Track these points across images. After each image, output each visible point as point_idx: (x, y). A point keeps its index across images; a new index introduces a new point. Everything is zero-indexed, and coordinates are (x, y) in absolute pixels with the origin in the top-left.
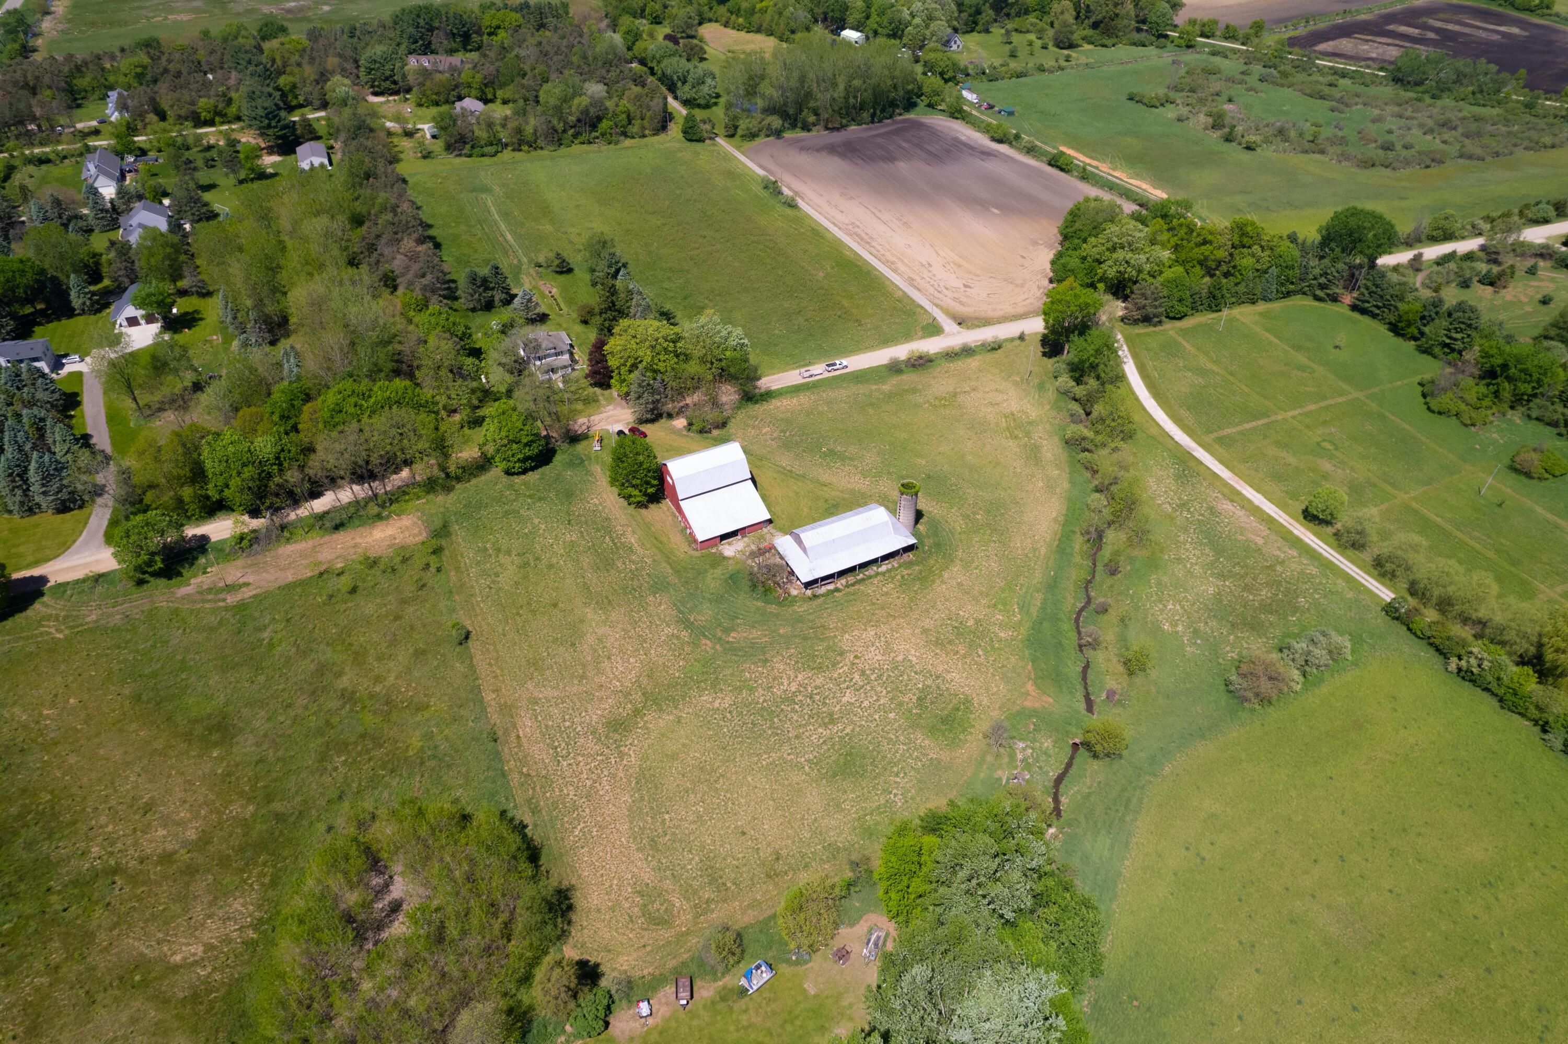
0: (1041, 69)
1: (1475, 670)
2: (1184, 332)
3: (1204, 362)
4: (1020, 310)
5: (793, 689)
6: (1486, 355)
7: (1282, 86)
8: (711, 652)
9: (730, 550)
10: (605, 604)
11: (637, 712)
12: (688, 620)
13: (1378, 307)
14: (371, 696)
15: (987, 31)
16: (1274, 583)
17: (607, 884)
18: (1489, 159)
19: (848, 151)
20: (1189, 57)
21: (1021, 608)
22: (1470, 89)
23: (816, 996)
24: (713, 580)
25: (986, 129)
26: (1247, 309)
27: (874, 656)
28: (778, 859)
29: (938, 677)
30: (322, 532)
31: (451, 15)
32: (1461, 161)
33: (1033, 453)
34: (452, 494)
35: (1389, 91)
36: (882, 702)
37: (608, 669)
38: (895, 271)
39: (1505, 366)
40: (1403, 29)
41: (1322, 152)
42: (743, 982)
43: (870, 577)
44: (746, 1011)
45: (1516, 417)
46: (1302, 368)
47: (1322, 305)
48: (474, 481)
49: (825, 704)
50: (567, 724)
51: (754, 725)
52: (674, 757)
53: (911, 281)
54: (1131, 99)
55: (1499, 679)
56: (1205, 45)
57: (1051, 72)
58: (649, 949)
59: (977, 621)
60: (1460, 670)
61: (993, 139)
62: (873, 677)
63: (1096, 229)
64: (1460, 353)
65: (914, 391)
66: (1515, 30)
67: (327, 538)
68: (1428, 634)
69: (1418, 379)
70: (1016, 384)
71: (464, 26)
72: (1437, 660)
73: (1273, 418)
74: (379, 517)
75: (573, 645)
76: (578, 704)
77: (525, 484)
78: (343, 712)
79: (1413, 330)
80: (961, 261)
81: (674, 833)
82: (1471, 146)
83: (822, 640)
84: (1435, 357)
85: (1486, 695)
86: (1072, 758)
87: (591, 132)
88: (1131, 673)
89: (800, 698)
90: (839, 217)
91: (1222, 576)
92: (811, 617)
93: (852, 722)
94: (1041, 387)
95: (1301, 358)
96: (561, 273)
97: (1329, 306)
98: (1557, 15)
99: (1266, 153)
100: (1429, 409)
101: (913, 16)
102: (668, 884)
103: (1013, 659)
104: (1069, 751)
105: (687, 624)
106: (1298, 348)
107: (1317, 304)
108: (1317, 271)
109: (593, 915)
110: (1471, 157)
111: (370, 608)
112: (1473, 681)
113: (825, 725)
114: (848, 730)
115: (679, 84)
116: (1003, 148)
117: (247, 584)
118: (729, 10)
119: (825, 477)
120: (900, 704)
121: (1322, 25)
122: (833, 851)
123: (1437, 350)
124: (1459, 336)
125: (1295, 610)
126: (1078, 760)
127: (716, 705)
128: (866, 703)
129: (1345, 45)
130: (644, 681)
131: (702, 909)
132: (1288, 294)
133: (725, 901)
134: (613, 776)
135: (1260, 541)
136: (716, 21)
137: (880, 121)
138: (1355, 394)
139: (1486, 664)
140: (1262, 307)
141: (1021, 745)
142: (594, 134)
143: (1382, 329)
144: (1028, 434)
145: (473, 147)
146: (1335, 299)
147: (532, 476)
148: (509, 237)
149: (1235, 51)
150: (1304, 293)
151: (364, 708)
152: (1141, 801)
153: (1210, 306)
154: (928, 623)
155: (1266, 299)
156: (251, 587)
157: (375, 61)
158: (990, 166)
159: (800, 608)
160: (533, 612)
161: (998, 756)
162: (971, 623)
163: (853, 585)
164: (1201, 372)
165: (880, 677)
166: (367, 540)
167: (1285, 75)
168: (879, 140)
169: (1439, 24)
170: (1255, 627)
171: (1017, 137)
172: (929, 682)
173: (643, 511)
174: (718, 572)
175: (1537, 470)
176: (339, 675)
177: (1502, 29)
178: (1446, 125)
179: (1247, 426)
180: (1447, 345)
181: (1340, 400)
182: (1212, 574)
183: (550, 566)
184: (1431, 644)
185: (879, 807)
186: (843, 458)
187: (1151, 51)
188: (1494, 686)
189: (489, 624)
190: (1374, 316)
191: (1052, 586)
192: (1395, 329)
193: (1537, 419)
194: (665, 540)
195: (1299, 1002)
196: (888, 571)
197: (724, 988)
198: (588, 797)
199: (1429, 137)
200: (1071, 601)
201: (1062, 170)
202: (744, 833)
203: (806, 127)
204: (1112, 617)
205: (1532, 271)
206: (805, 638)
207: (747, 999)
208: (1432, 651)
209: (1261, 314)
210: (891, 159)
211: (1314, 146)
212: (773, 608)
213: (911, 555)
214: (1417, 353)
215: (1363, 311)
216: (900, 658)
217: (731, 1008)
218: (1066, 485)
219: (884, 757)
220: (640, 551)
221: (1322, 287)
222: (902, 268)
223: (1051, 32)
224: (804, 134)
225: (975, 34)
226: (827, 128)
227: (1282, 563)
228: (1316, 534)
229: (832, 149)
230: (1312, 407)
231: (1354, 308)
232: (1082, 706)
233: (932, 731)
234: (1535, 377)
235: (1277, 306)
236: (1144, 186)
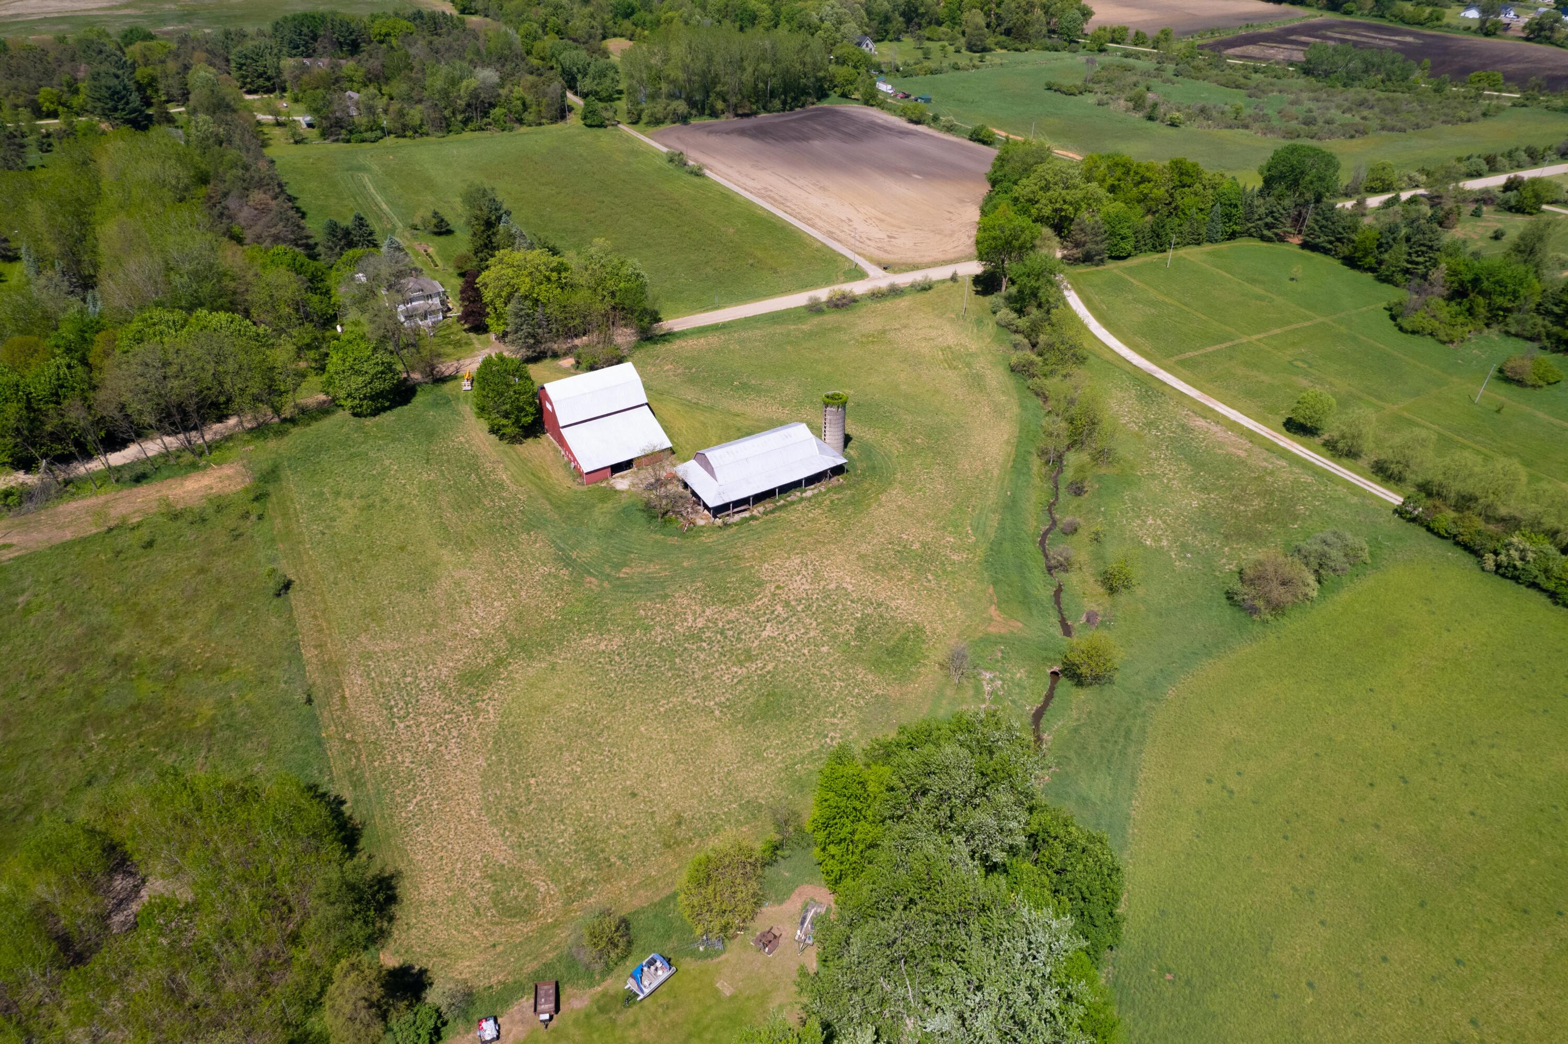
0: (956, 68)
1: (1519, 564)
2: (1130, 270)
3: (1153, 294)
4: (951, 255)
5: (700, 625)
6: (1454, 273)
7: (1197, 78)
8: (598, 590)
9: (622, 482)
10: (464, 543)
11: (499, 662)
12: (569, 557)
13: (1331, 242)
14: (154, 660)
15: (898, 40)
16: (1267, 493)
17: (448, 870)
18: (1410, 131)
19: (760, 133)
20: (1102, 58)
21: (975, 529)
22: (1379, 77)
23: (732, 998)
24: (601, 515)
25: (903, 113)
26: (1195, 249)
27: (800, 585)
28: (679, 824)
29: (880, 605)
30: (119, 486)
31: (337, 24)
32: (1384, 133)
33: (976, 382)
34: (286, 439)
35: (1302, 81)
36: (812, 634)
37: (466, 616)
38: (813, 226)
39: (1476, 281)
40: (1304, 39)
41: (1246, 127)
42: (631, 984)
43: (792, 503)
44: (635, 1024)
45: (1493, 333)
46: (1259, 298)
47: (1271, 245)
48: (315, 426)
49: (739, 640)
50: (409, 679)
51: (649, 666)
52: (544, 709)
53: (830, 234)
54: (1050, 89)
55: (1546, 571)
56: (1116, 50)
57: (964, 69)
58: (500, 949)
59: (924, 545)
60: (1498, 566)
61: (911, 121)
62: (799, 609)
63: (1027, 170)
64: (1424, 277)
65: (838, 329)
66: (1409, 39)
67: (125, 492)
68: (1454, 531)
69: (1384, 304)
70: (952, 321)
71: (351, 34)
72: (1468, 560)
73: (1236, 342)
74: (194, 466)
75: (423, 590)
76: (424, 657)
77: (377, 426)
78: (113, 681)
79: (1370, 260)
80: (883, 217)
81: (541, 801)
82: (1390, 121)
83: (736, 571)
84: (1397, 285)
85: (1532, 592)
86: (1052, 689)
87: (482, 117)
88: (1112, 590)
89: (708, 634)
90: (750, 183)
91: (1204, 489)
92: (721, 548)
93: (775, 657)
94: (979, 322)
95: (1258, 290)
96: (439, 234)
97: (1277, 247)
98: (1448, 26)
99: (1192, 128)
100: (1401, 329)
101: (822, 20)
102: (531, 864)
103: (970, 583)
104: (1048, 681)
105: (568, 562)
106: (1253, 281)
107: (1265, 244)
108: (1262, 210)
109: (426, 910)
110: (1392, 129)
111: (168, 564)
112: (1516, 579)
113: (741, 664)
114: (770, 667)
115: (579, 77)
116: (919, 128)
117: (10, 546)
118: (633, 24)
119: (737, 407)
120: (835, 637)
121: (1228, 36)
122: (753, 809)
123: (1399, 277)
124: (1421, 259)
125: (1296, 518)
126: (1059, 691)
127: (602, 647)
128: (792, 637)
129: (1252, 50)
130: (510, 626)
131: (573, 894)
132: (1233, 236)
133: (607, 880)
134: (465, 737)
135: (1243, 454)
137: (791, 109)
138: (1320, 319)
139: (1530, 556)
140: (1207, 247)
141: (988, 675)
142: (486, 120)
143: (1336, 263)
144: (968, 365)
145: (351, 132)
146: (1282, 239)
147: (387, 418)
148: (384, 206)
149: (1146, 54)
150: (1251, 235)
151: (140, 675)
152: (1143, 730)
153: (1154, 247)
154: (864, 548)
155: (1211, 240)
156: (14, 549)
158: (908, 142)
159: (707, 539)
160: (375, 557)
161: (959, 687)
162: (916, 546)
163: (772, 512)
164: (1153, 304)
165: (808, 607)
166: (175, 492)
167: (1198, 69)
168: (793, 124)
169: (1338, 35)
170: (1252, 537)
171: (935, 119)
172: (869, 611)
173: (518, 446)
174: (608, 506)
175: (1530, 378)
176: (116, 638)
177: (1397, 38)
178: (1362, 105)
179: (1210, 349)
180: (1406, 271)
181: (1306, 324)
182: (1194, 488)
183: (401, 507)
184: (1457, 543)
185: (812, 754)
186: (758, 391)
187: (1065, 55)
188: (1541, 580)
189: (317, 573)
190: (1326, 252)
191: (1011, 506)
192: (1351, 262)
193: (1517, 335)
194: (543, 475)
196: (814, 496)
197: (604, 995)
198: (430, 763)
199: (1348, 116)
200: (1034, 523)
201: (984, 143)
202: (634, 795)
203: (714, 114)
204: (1084, 535)
205: (1476, 214)
206: (715, 570)
207: (636, 1008)
208: (1459, 551)
209: (1208, 253)
210: (806, 138)
211: (1238, 121)
212: (675, 540)
213: (840, 479)
214: (1377, 283)
215: (1314, 248)
216: (832, 586)
217: (613, 1022)
218: (1016, 410)
219: (816, 697)
220: (513, 488)
221: (1269, 226)
222: (820, 223)
223: (963, 40)
224: (713, 121)
225: (886, 43)
226: (737, 115)
227: (1272, 473)
228: (1303, 445)
229: (742, 132)
230: (1278, 331)
231: (1304, 245)
232: (1058, 631)
233: (876, 664)
234: (1510, 288)
235: (1225, 246)
236: (1071, 155)
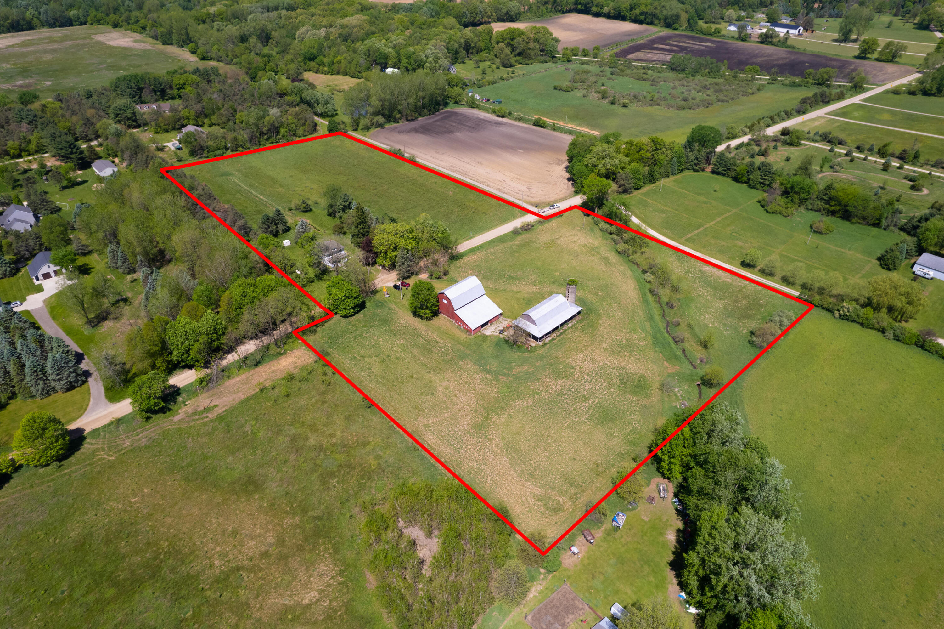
0: (502, 79)
1: (848, 314)
2: (644, 194)
3: (660, 206)
4: (562, 196)
5: (559, 389)
6: (782, 184)
7: (623, 76)
8: (508, 381)
9: (488, 331)
10: (438, 370)
11: (486, 418)
12: (486, 369)
13: (725, 171)
14: (334, 445)
15: (463, 62)
16: (746, 297)
17: (520, 501)
18: (730, 101)
19: (425, 130)
20: (571, 66)
21: (643, 330)
22: (707, 71)
23: (649, 521)
24: (488, 348)
25: (494, 112)
26: (667, 180)
27: (588, 365)
28: (597, 466)
29: (624, 368)
30: (247, 369)
31: (152, 80)
32: (720, 103)
33: (606, 261)
34: (317, 334)
35: (671, 75)
36: (604, 385)
37: (458, 402)
38: (488, 186)
39: (792, 187)
40: (661, 46)
41: (658, 105)
42: (614, 523)
43: (566, 330)
44: (622, 537)
45: (802, 209)
46: (705, 203)
47: (698, 173)
48: (326, 325)
49: (579, 392)
50: (452, 432)
51: (550, 409)
52: (518, 433)
53: (499, 190)
54: (555, 89)
55: (858, 315)
56: (576, 60)
57: (507, 80)
58: (559, 523)
59: (627, 340)
60: (840, 315)
61: (498, 116)
62: (594, 375)
63: (588, 150)
64: (769, 185)
65: (532, 242)
67: (253, 372)
68: (822, 304)
69: (756, 200)
70: (579, 231)
71: (161, 85)
72: (828, 315)
73: (705, 227)
74: (280, 354)
75: (432, 394)
76: (453, 422)
77: (357, 320)
78: (321, 457)
79: (745, 179)
80: (519, 177)
81: (540, 469)
82: (722, 97)
83: (560, 363)
84: (758, 189)
85: (854, 324)
86: (700, 391)
87: (276, 136)
88: (706, 347)
89: (565, 392)
90: (442, 163)
91: (721, 299)
92: (548, 354)
93: (597, 397)
94: (592, 230)
95: (702, 198)
96: (306, 211)
97: (701, 173)
99: (634, 107)
100: (767, 211)
101: (427, 57)
102: (550, 492)
103: (652, 353)
104: (697, 387)
105: (488, 372)
106: (699, 194)
107: (696, 173)
108: (693, 157)
109: (522, 517)
110: (723, 101)
111: (303, 401)
112: (847, 319)
113: (585, 401)
114: (596, 401)
115: (315, 105)
116: (505, 120)
117: (216, 406)
118: (317, 64)
119: (515, 289)
120: (613, 384)
121: (624, 47)
122: (621, 456)
123: (758, 186)
124: (766, 178)
125: (762, 306)
126: (703, 391)
127: (525, 404)
128: (597, 388)
129: (639, 55)
130: (481, 403)
131: (574, 499)
132: (682, 171)
133: (583, 491)
134: (493, 451)
135: (730, 281)
136: (310, 70)
137: (433, 114)
138: (734, 211)
139: (851, 310)
140: (672, 178)
141: (677, 390)
142: (278, 137)
143: (730, 180)
144: (598, 253)
145: (208, 152)
146: (703, 170)
147: (359, 316)
148: (262, 197)
149: (592, 62)
150: (688, 169)
151: (332, 452)
152: (741, 401)
153: (651, 181)
154: (605, 345)
155: (673, 174)
156: (220, 407)
157: (120, 110)
158: (503, 129)
159: (541, 352)
160: (402, 383)
161: (669, 396)
162: (624, 341)
163: (560, 335)
164: (662, 211)
165: (597, 374)
166: (279, 367)
167: (622, 71)
168: (438, 123)
169: (676, 43)
170: (749, 317)
171: (510, 114)
172: (621, 372)
173: (432, 322)
174: (488, 343)
175: (824, 231)
176: (307, 439)
178: (704, 87)
179: (696, 232)
180: (761, 183)
181: (729, 214)
182: (717, 299)
183: (398, 358)
184: (823, 308)
185: (631, 431)
186: (516, 278)
187: (550, 65)
188: (856, 319)
189: (380, 394)
190: (724, 175)
191: (651, 318)
192: (736, 179)
193: (811, 210)
194: (451, 333)
195: (850, 463)
196: (573, 326)
197: (606, 530)
198: (485, 464)
199: (700, 94)
200: (661, 323)
201: (542, 127)
202: (575, 459)
203: (396, 121)
204: (683, 326)
205: (775, 148)
206: (551, 365)
207: (619, 531)
208: (825, 312)
209: (674, 181)
210: (451, 132)
211: (653, 102)
212: (526, 355)
213: (580, 317)
214: (749, 189)
215: (718, 173)
216: (601, 364)
217: (614, 538)
218: (631, 273)
219: (620, 409)
220: (441, 341)
221: (695, 164)
222: (491, 184)
223: (498, 61)
224: (395, 125)
225: (457, 64)
226: (407, 120)
227: (744, 288)
228: (751, 273)
229: (416, 130)
230: (719, 219)
231: (713, 172)
232: (692, 368)
233: (635, 393)
234: (807, 190)
235: (679, 176)
236: (586, 130)
